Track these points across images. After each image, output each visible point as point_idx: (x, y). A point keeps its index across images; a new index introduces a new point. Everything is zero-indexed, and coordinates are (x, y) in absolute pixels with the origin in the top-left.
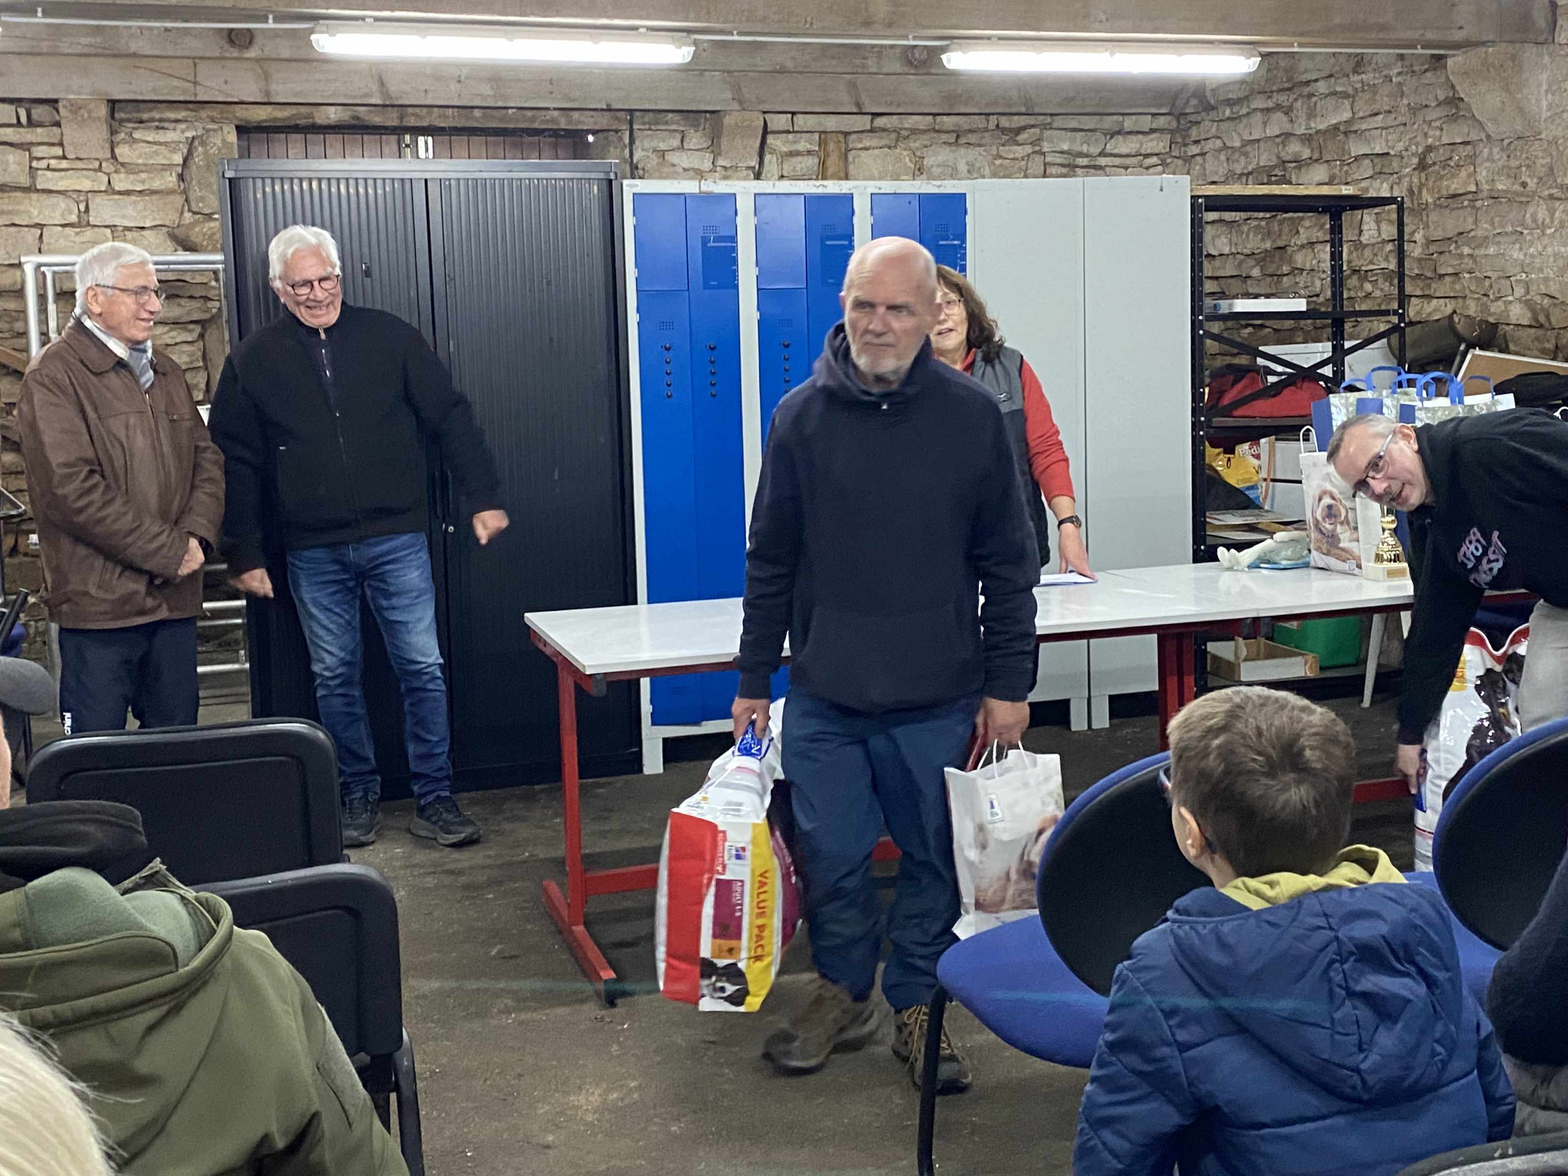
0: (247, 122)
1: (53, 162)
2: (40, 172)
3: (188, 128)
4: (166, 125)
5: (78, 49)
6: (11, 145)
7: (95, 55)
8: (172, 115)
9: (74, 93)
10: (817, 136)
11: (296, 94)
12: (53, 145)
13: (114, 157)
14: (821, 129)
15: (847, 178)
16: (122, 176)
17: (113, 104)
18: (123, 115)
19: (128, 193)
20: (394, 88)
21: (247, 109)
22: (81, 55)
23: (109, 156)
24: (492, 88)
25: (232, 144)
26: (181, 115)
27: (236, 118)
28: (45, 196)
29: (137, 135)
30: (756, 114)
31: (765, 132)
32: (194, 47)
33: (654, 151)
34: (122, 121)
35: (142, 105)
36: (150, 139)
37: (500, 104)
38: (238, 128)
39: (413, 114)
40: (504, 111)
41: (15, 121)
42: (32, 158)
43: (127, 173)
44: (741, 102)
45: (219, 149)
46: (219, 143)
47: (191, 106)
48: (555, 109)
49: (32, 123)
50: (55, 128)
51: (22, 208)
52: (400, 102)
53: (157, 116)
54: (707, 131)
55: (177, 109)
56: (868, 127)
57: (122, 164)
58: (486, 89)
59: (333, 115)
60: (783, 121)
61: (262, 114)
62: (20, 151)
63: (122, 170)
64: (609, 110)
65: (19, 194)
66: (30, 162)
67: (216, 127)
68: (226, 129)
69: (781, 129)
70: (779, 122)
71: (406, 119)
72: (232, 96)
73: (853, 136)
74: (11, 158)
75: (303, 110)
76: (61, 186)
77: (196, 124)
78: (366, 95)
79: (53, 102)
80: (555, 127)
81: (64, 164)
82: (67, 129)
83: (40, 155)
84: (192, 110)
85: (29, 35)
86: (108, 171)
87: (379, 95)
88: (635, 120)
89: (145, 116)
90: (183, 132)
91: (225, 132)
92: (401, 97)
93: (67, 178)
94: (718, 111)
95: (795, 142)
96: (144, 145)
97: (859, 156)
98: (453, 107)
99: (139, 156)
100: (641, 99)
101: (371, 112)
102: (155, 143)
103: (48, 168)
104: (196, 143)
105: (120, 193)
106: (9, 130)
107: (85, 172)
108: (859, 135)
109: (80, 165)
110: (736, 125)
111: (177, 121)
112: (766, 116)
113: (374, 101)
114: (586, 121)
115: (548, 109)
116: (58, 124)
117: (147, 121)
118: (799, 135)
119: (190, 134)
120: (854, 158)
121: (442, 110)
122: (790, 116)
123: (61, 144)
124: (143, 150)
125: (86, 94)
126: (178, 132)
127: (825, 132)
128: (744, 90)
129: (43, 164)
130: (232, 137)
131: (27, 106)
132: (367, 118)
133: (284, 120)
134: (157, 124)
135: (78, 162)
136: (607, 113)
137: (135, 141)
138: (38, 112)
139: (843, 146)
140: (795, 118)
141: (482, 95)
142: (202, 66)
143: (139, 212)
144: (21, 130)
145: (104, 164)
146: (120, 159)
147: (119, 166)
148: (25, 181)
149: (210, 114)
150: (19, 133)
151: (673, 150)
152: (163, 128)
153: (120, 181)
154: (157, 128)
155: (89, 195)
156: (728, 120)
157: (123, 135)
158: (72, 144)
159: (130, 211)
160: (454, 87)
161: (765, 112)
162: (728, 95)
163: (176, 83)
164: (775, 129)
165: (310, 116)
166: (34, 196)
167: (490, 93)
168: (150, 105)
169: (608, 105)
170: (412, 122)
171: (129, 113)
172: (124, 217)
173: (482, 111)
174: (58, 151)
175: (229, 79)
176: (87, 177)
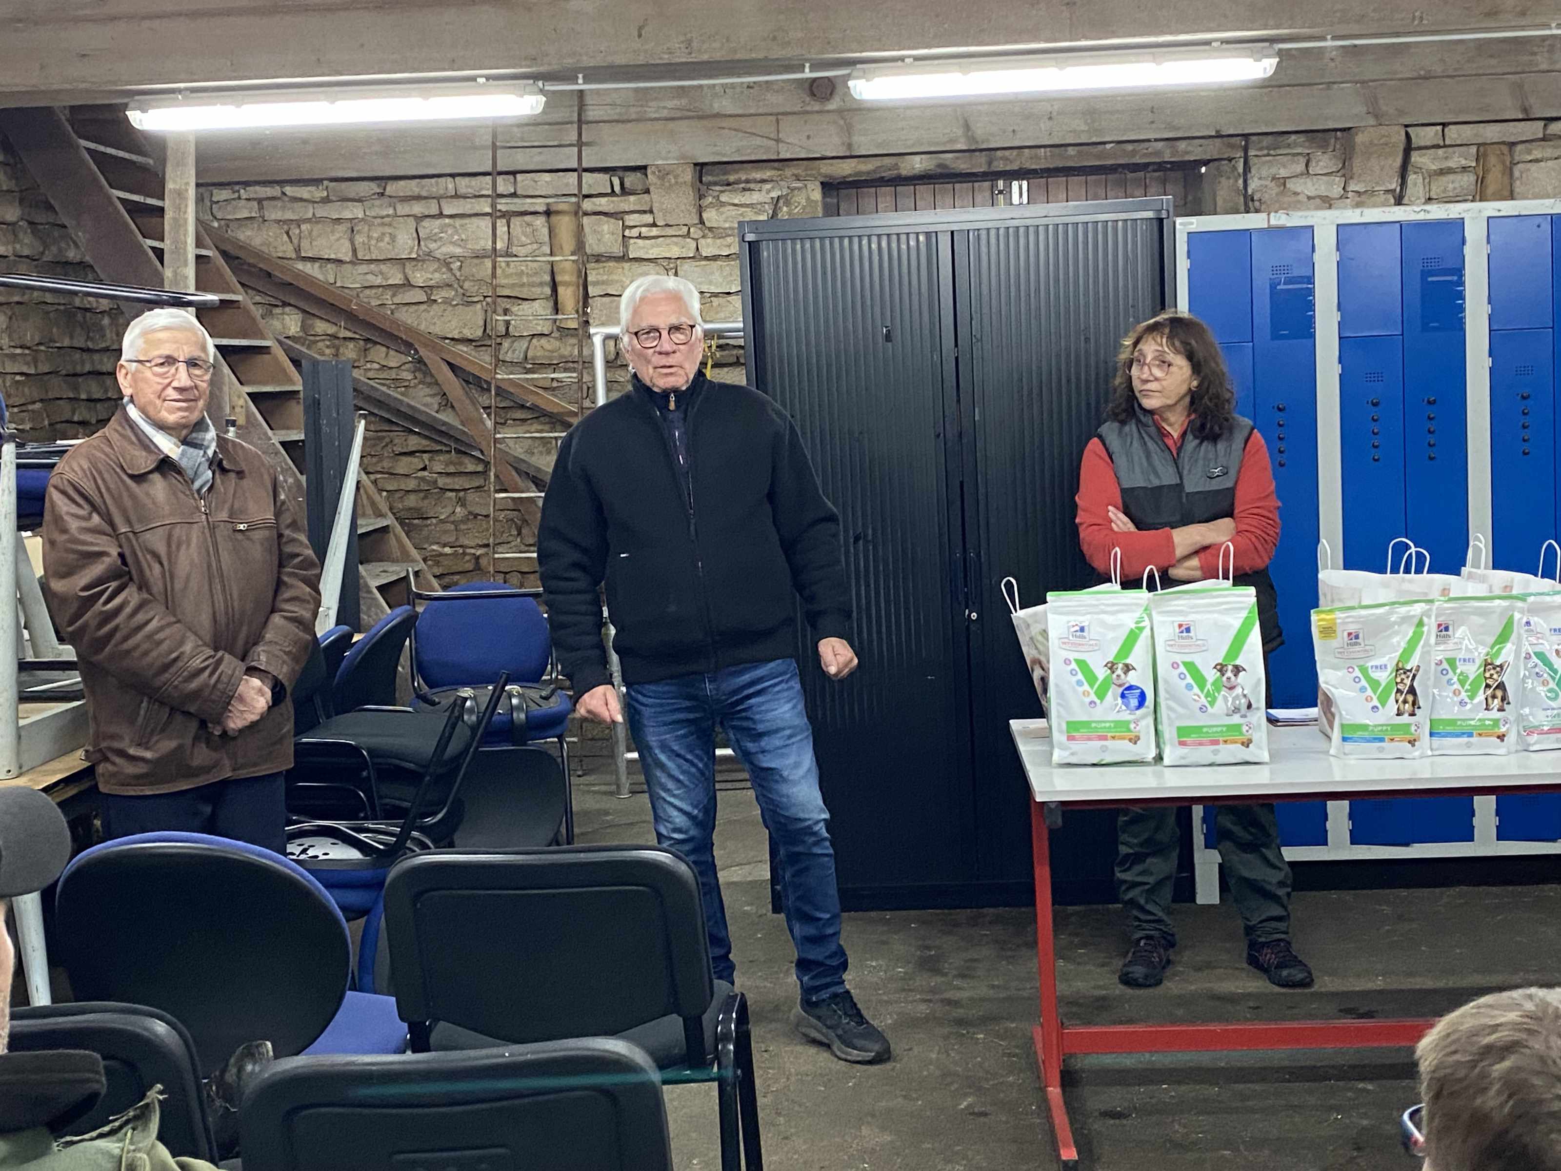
0: (831, 177)
1: (644, 230)
2: (632, 241)
3: (773, 188)
4: (752, 186)
5: (665, 113)
6: (605, 214)
7: (681, 118)
8: (758, 176)
9: (663, 159)
10: (1474, 150)
11: (879, 146)
12: (645, 212)
13: (702, 222)
14: (1480, 141)
15: (1512, 197)
16: (709, 240)
17: (700, 167)
18: (710, 178)
19: (715, 258)
20: (980, 130)
21: (832, 165)
22: (667, 119)
23: (697, 221)
24: (1086, 123)
25: (816, 202)
26: (768, 174)
27: (820, 174)
28: (637, 264)
29: (724, 198)
30: (1397, 128)
31: (1408, 149)
32: (776, 101)
33: (1274, 179)
34: (710, 184)
35: (729, 167)
36: (736, 201)
37: (1094, 140)
38: (822, 183)
39: (1001, 158)
40: (1100, 147)
41: (609, 191)
42: (625, 227)
43: (714, 237)
44: (1376, 116)
45: (804, 208)
46: (804, 202)
47: (776, 164)
48: (1156, 140)
49: (625, 191)
50: (646, 195)
51: (615, 277)
52: (984, 146)
53: (743, 178)
54: (1337, 153)
55: (762, 169)
56: (1541, 135)
57: (710, 229)
58: (1080, 125)
59: (918, 165)
60: (1432, 134)
61: (846, 169)
62: (613, 220)
63: (710, 235)
64: (1219, 136)
65: (612, 264)
66: (623, 231)
67: (799, 185)
68: (810, 186)
69: (1428, 143)
70: (1425, 136)
71: (995, 163)
72: (814, 152)
73: (1519, 147)
74: (606, 227)
75: (887, 161)
76: (653, 253)
77: (782, 183)
78: (952, 141)
79: (643, 169)
80: (1158, 160)
81: (654, 232)
82: (655, 195)
83: (632, 224)
84: (779, 170)
85: (618, 102)
86: (696, 237)
87: (962, 140)
88: (1250, 146)
89: (732, 178)
90: (768, 192)
91: (810, 190)
92: (988, 141)
93: (658, 246)
94: (1350, 129)
95: (1446, 158)
96: (732, 208)
97: (1529, 170)
98: (1044, 146)
99: (725, 221)
100: (1256, 122)
101: (957, 158)
102: (741, 205)
103: (640, 237)
104: (781, 202)
105: (706, 258)
106: (603, 200)
107: (674, 239)
108: (1527, 145)
109: (670, 231)
110: (1371, 143)
111: (763, 181)
112: (1409, 130)
113: (959, 147)
114: (1194, 151)
115: (1149, 140)
116: (647, 191)
117: (734, 183)
118: (1450, 150)
119: (774, 194)
120: (1521, 173)
121: (1033, 151)
122: (1439, 128)
123: (651, 212)
124: (729, 213)
125: (674, 158)
126: (764, 193)
127: (1485, 144)
128: (1381, 102)
129: (635, 232)
130: (817, 195)
131: (621, 174)
132: (954, 166)
133: (868, 173)
134: (743, 185)
135: (667, 229)
136: (1218, 141)
137: (723, 204)
138: (631, 180)
139: (1508, 160)
140: (1446, 130)
141: (1074, 131)
142: (785, 122)
143: (725, 277)
144: (615, 199)
145: (692, 230)
146: (708, 224)
147: (707, 231)
148: (617, 250)
149: (796, 172)
150: (613, 202)
151: (1296, 176)
152: (749, 190)
153: (708, 246)
154: (744, 189)
155: (679, 261)
156: (1360, 139)
157: (710, 199)
158: (661, 210)
159: (717, 277)
160: (1044, 125)
161: (1406, 126)
162: (1361, 109)
163: (758, 141)
164: (1422, 144)
165: (896, 166)
166: (627, 265)
167: (1084, 127)
168: (736, 166)
169: (1217, 132)
170: (999, 166)
171: (718, 175)
172: (710, 283)
173: (1077, 148)
174: (649, 218)
175: (811, 133)
176: (676, 244)
